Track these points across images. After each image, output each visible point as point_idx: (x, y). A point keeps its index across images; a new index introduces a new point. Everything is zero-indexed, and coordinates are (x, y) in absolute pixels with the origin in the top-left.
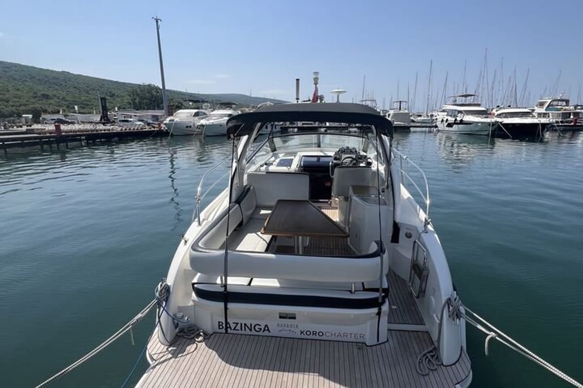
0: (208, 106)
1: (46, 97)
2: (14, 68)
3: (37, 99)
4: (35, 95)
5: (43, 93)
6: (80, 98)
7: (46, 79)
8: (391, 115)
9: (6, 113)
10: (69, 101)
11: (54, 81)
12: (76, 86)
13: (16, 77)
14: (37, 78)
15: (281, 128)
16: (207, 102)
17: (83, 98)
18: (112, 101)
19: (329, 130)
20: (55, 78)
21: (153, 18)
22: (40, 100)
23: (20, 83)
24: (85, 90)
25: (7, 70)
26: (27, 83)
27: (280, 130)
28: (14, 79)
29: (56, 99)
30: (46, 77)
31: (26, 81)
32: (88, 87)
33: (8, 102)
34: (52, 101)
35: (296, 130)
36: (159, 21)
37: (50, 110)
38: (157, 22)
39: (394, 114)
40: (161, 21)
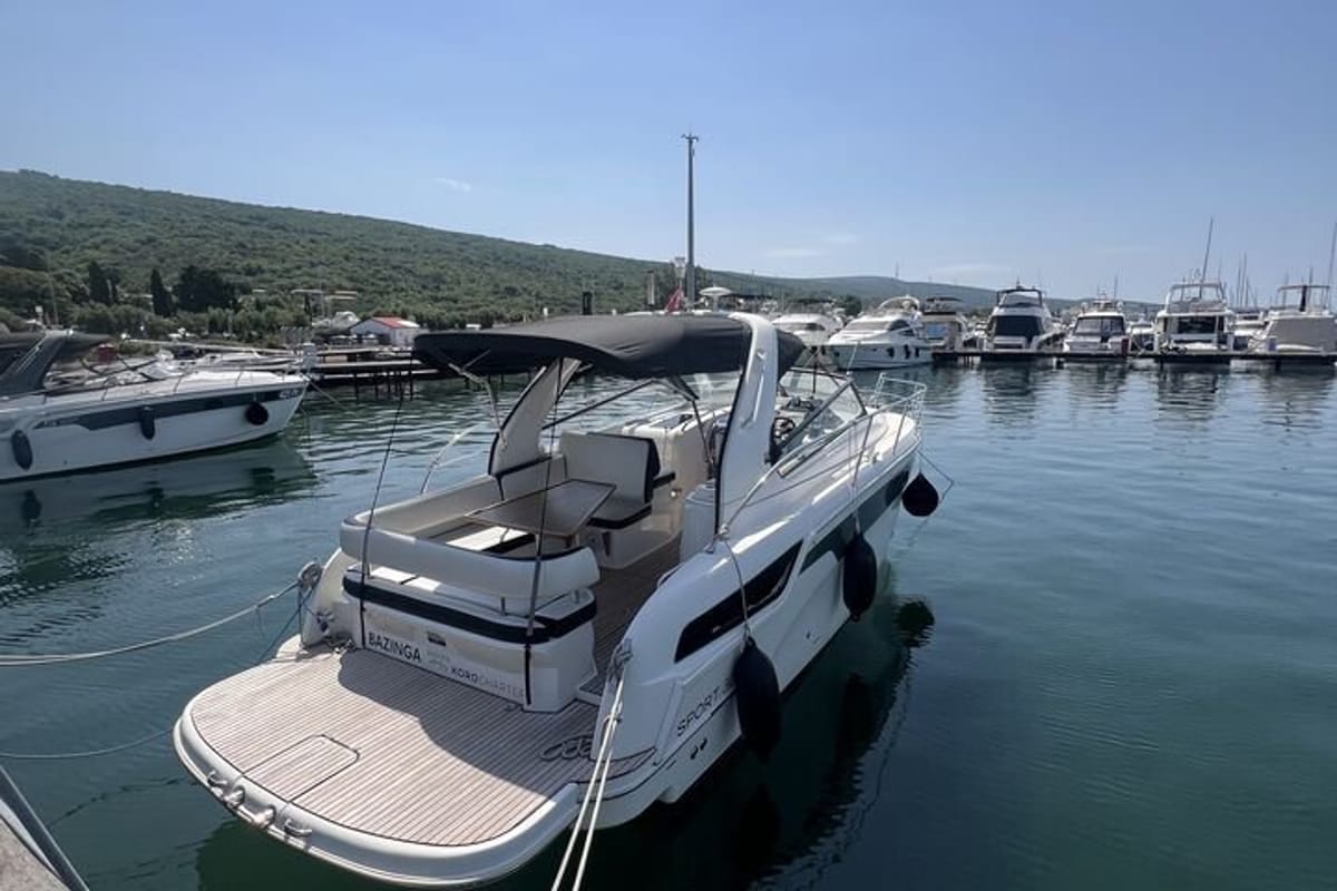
0: (772, 306)
1: (511, 291)
2: (474, 244)
3: (499, 296)
4: (496, 290)
5: (508, 285)
6: (564, 293)
7: (518, 260)
8: (1271, 323)
9: (446, 321)
10: (545, 298)
11: (528, 263)
12: (561, 270)
13: (474, 258)
14: (504, 259)
15: (934, 355)
16: (770, 298)
17: (569, 293)
18: (617, 298)
19: (1067, 361)
20: (531, 258)
21: (683, 136)
22: (502, 298)
23: (477, 269)
24: (573, 278)
25: (463, 247)
26: (488, 270)
27: (930, 359)
28: (471, 263)
29: (526, 297)
30: (518, 256)
31: (486, 264)
32: (580, 272)
33: (455, 302)
34: (518, 300)
35: (977, 360)
36: (695, 141)
37: (508, 316)
38: (691, 142)
39: (1279, 321)
40: (697, 139)
